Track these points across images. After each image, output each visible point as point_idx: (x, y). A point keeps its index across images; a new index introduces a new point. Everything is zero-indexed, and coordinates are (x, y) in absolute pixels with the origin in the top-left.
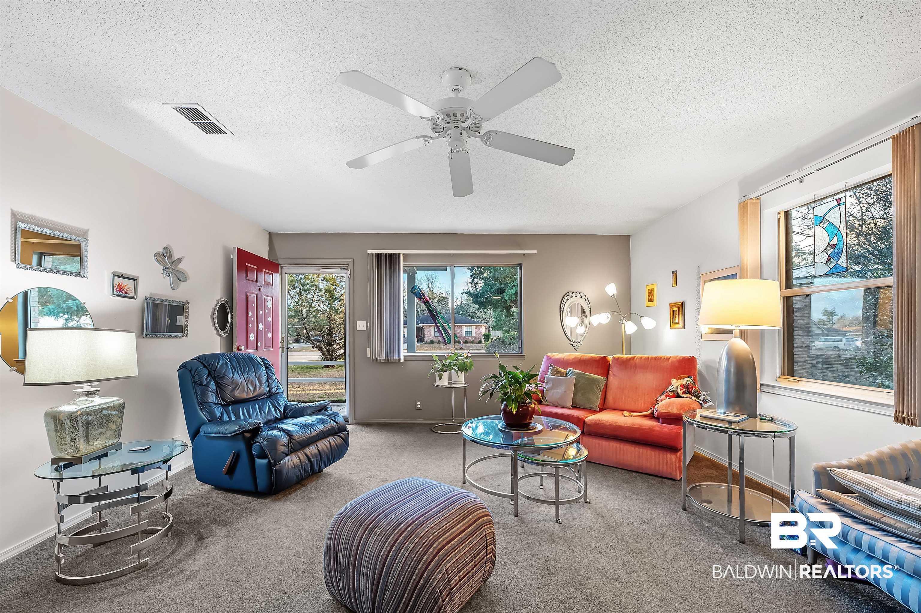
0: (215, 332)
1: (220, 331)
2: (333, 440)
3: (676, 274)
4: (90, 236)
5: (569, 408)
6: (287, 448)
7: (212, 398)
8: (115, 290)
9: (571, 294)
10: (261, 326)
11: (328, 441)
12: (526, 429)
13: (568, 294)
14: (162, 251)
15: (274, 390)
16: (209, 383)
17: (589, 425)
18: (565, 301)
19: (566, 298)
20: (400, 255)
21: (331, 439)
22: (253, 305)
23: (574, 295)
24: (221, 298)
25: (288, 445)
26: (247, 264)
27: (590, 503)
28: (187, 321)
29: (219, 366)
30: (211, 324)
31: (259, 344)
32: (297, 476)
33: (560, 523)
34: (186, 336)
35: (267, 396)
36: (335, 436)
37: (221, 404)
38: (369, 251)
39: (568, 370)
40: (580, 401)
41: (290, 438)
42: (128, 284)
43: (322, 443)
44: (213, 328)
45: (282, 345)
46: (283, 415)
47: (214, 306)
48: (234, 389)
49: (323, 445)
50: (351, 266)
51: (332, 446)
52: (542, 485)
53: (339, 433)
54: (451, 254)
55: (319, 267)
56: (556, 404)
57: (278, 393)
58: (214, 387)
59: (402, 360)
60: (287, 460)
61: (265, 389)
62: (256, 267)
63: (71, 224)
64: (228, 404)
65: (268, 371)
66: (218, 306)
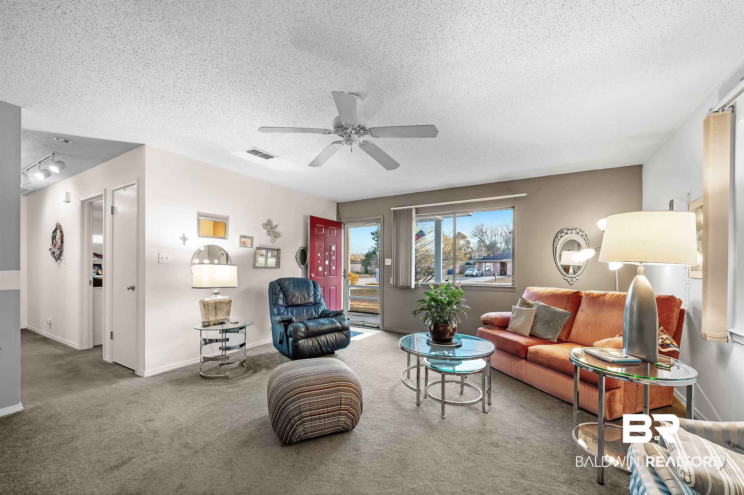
0: (298, 265)
1: (300, 265)
2: (338, 335)
3: (673, 204)
4: (230, 219)
5: (525, 336)
6: (304, 334)
7: (281, 302)
8: (241, 245)
9: (565, 231)
10: (327, 262)
11: (334, 334)
12: (446, 343)
13: (562, 231)
14: (266, 222)
15: (317, 301)
16: (279, 293)
17: (531, 353)
18: (559, 238)
19: (560, 235)
20: (412, 209)
21: (336, 334)
22: (321, 249)
23: (569, 232)
24: (302, 246)
25: (304, 332)
26: (317, 225)
27: (487, 413)
28: (280, 259)
29: (286, 285)
30: (296, 261)
31: (326, 273)
32: (310, 352)
33: (443, 418)
34: (279, 268)
35: (312, 304)
36: (340, 333)
37: (285, 306)
38: (392, 209)
39: (535, 302)
40: (540, 331)
41: (306, 328)
42: (248, 241)
43: (330, 335)
44: (297, 263)
45: (344, 274)
46: (319, 316)
47: (297, 251)
48: (293, 298)
49: (331, 337)
50: (382, 221)
51: (337, 338)
52: (462, 392)
53: (343, 331)
54: (451, 205)
55: (365, 223)
56: (517, 332)
57: (319, 303)
58: (282, 296)
59: (413, 287)
60: (304, 341)
61: (312, 300)
62: (324, 226)
63: (222, 215)
64: (289, 306)
65: (315, 290)
66: (300, 251)
